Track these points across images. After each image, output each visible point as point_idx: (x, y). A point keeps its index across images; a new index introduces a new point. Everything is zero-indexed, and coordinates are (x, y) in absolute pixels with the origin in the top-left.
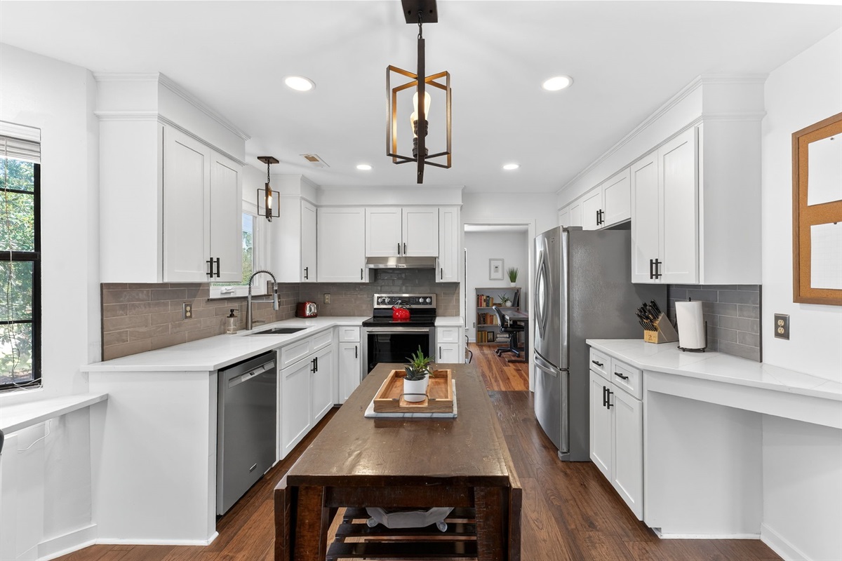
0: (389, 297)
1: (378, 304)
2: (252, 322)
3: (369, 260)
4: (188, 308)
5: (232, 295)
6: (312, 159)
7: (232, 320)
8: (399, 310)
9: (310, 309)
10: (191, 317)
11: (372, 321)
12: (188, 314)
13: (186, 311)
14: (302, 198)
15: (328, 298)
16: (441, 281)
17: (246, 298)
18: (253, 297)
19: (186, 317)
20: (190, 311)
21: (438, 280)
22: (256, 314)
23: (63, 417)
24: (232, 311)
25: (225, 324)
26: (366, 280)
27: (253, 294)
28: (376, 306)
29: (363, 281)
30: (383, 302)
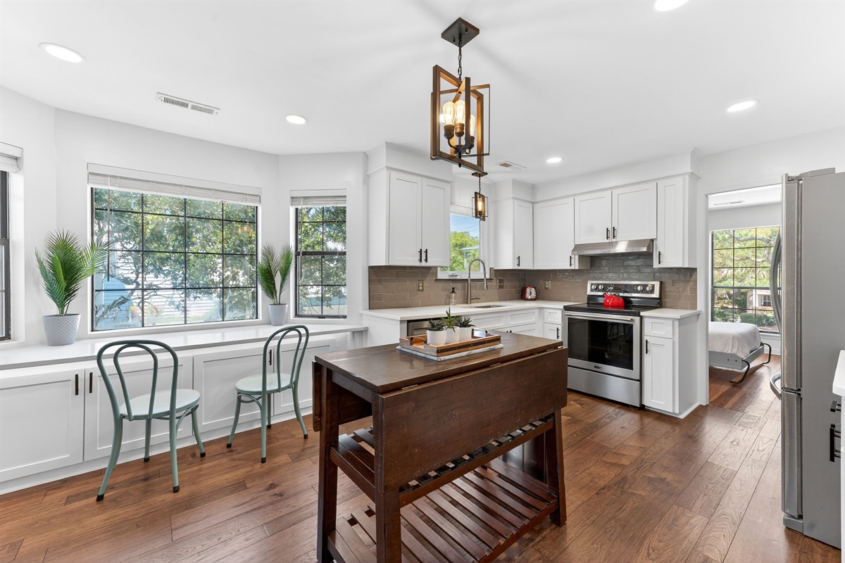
0: (604, 284)
1: (592, 290)
2: (471, 299)
3: (577, 247)
4: (421, 284)
5: (458, 278)
6: (506, 165)
7: (453, 295)
8: (611, 297)
9: (530, 292)
10: (422, 290)
11: (586, 306)
12: (421, 288)
13: (419, 286)
14: (514, 198)
15: (549, 284)
16: (660, 266)
17: (467, 280)
18: (472, 280)
19: (419, 290)
20: (423, 286)
21: (656, 265)
22: (474, 293)
23: (354, 333)
24: (453, 288)
25: (449, 297)
26: (576, 266)
27: (471, 278)
28: (589, 292)
29: (572, 268)
30: (597, 289)
